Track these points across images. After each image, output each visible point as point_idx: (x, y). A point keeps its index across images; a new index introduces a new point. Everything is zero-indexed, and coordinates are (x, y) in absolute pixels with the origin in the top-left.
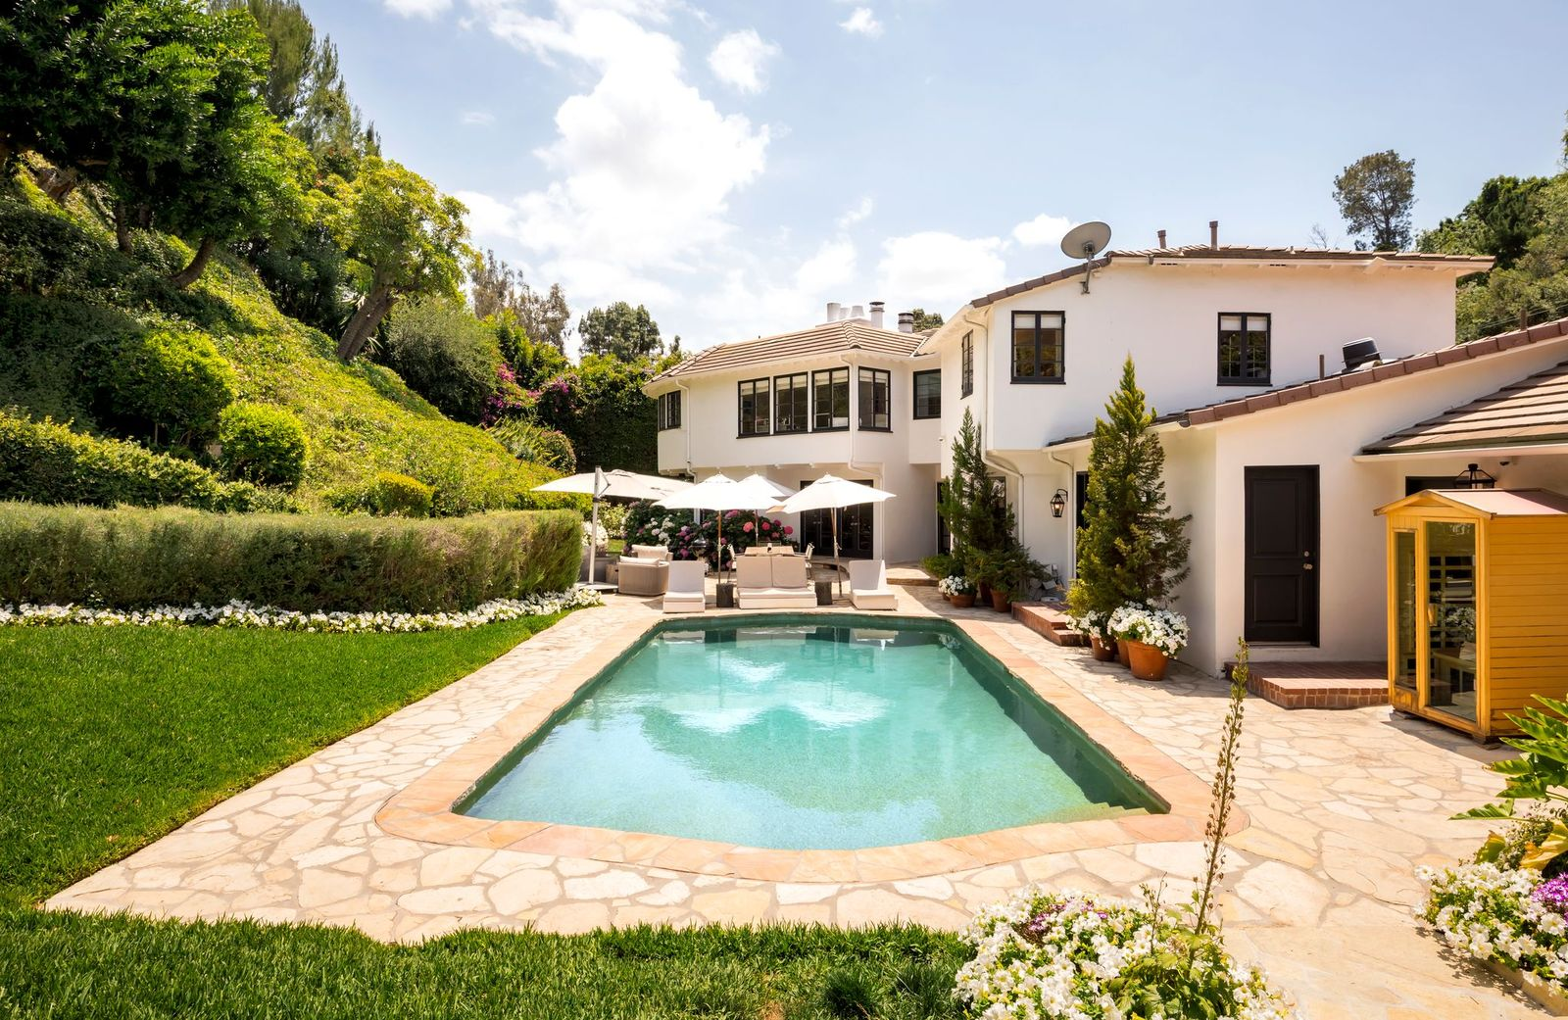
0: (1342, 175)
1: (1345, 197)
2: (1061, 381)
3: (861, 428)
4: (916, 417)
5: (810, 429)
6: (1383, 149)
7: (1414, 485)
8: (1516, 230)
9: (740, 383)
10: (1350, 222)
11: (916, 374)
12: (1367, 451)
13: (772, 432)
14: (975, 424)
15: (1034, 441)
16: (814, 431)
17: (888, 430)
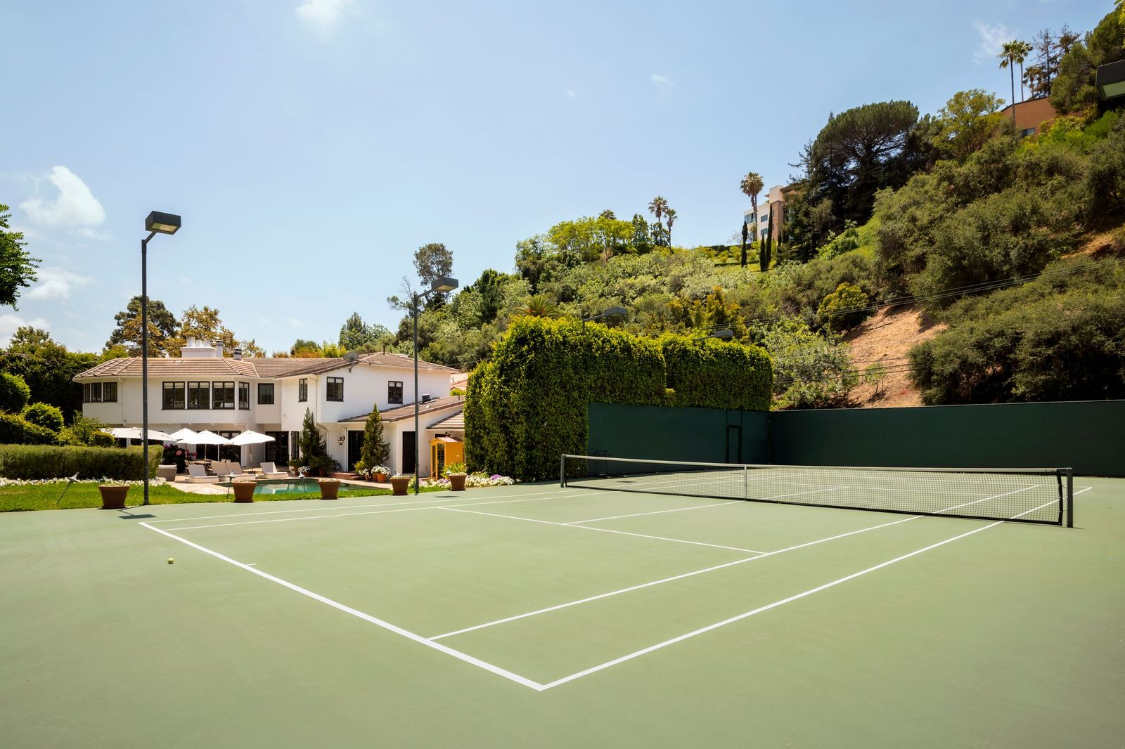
0: (418, 251)
1: (420, 264)
2: (342, 400)
3: (240, 409)
4: (259, 403)
5: (211, 407)
6: (438, 242)
7: (437, 436)
8: (493, 305)
9: (163, 383)
10: (422, 279)
11: (259, 384)
12: (428, 428)
13: (186, 407)
14: (311, 413)
15: (334, 420)
16: (213, 408)
17: (248, 409)
